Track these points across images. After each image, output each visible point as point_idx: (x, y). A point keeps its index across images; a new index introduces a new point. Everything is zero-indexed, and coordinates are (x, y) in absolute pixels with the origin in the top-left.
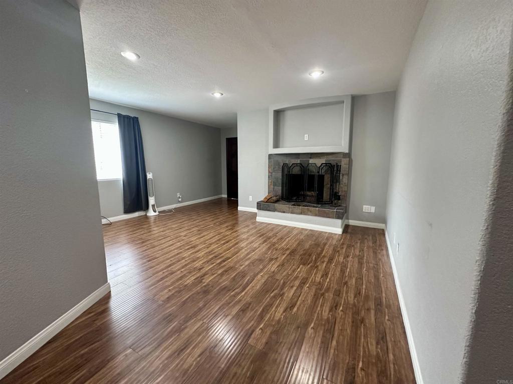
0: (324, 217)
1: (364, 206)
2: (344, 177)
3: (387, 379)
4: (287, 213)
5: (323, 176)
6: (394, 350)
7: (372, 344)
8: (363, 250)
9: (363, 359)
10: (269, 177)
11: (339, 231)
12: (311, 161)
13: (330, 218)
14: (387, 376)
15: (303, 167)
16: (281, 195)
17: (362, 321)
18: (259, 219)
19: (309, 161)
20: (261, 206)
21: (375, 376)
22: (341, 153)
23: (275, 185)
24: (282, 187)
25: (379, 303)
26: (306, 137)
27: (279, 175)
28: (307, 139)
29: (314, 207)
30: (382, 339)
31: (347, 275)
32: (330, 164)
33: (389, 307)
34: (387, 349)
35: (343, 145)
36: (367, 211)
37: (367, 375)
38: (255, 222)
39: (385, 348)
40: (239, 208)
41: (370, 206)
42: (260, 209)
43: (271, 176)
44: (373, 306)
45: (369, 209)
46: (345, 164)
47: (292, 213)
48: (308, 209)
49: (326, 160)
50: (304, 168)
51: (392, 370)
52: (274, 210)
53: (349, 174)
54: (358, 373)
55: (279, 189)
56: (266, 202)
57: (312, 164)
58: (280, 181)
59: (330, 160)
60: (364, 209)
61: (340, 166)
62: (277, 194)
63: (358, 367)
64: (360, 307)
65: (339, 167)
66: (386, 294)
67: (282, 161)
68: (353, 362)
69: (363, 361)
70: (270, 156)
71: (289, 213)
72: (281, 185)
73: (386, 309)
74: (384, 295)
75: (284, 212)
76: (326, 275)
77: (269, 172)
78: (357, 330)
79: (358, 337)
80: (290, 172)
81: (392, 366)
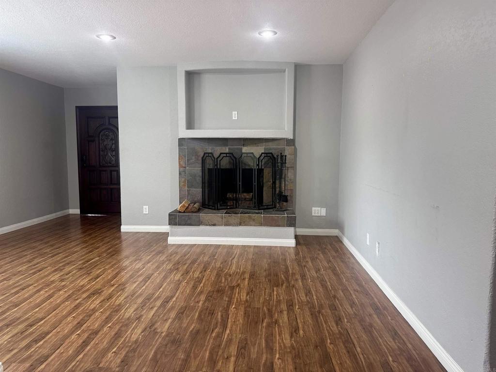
0: (271, 226)
1: (313, 209)
2: (289, 171)
3: (415, 362)
4: (219, 225)
5: (263, 169)
6: (409, 340)
7: (390, 342)
8: (330, 261)
9: (390, 354)
10: (180, 174)
11: (291, 243)
12: (245, 150)
13: (279, 226)
14: (414, 360)
15: (235, 157)
16: (201, 201)
17: (371, 325)
18: (171, 240)
19: (241, 149)
20: (175, 219)
21: (406, 362)
22: (284, 139)
23: (191, 185)
24: (203, 188)
25: (376, 309)
26: (235, 115)
27: (197, 170)
28: (236, 118)
29: (257, 213)
30: (395, 335)
31: (331, 289)
32: (271, 153)
33: (385, 308)
34: (404, 341)
35: (286, 129)
36: (316, 215)
37: (399, 363)
38: (167, 246)
39: (402, 341)
40: (124, 228)
41: (320, 208)
42: (175, 224)
43: (184, 171)
44: (372, 312)
45: (319, 211)
46: (289, 154)
47: (227, 224)
48: (250, 217)
49: (265, 149)
50: (235, 159)
51: (415, 354)
52: (199, 223)
53: (294, 167)
54: (392, 365)
55: (198, 192)
56: (184, 212)
57: (247, 153)
58: (199, 179)
59: (270, 149)
60: (313, 212)
61: (286, 156)
62: (196, 199)
63: (389, 361)
64: (362, 315)
65: (283, 157)
66: (377, 299)
67: (201, 150)
68: (383, 359)
69: (391, 356)
70: (181, 141)
71: (222, 225)
72: (201, 185)
73: (385, 311)
74: (376, 300)
75: (214, 225)
76: (309, 292)
77: (180, 166)
78: (371, 334)
79: (376, 339)
80: (217, 165)
81: (414, 352)
